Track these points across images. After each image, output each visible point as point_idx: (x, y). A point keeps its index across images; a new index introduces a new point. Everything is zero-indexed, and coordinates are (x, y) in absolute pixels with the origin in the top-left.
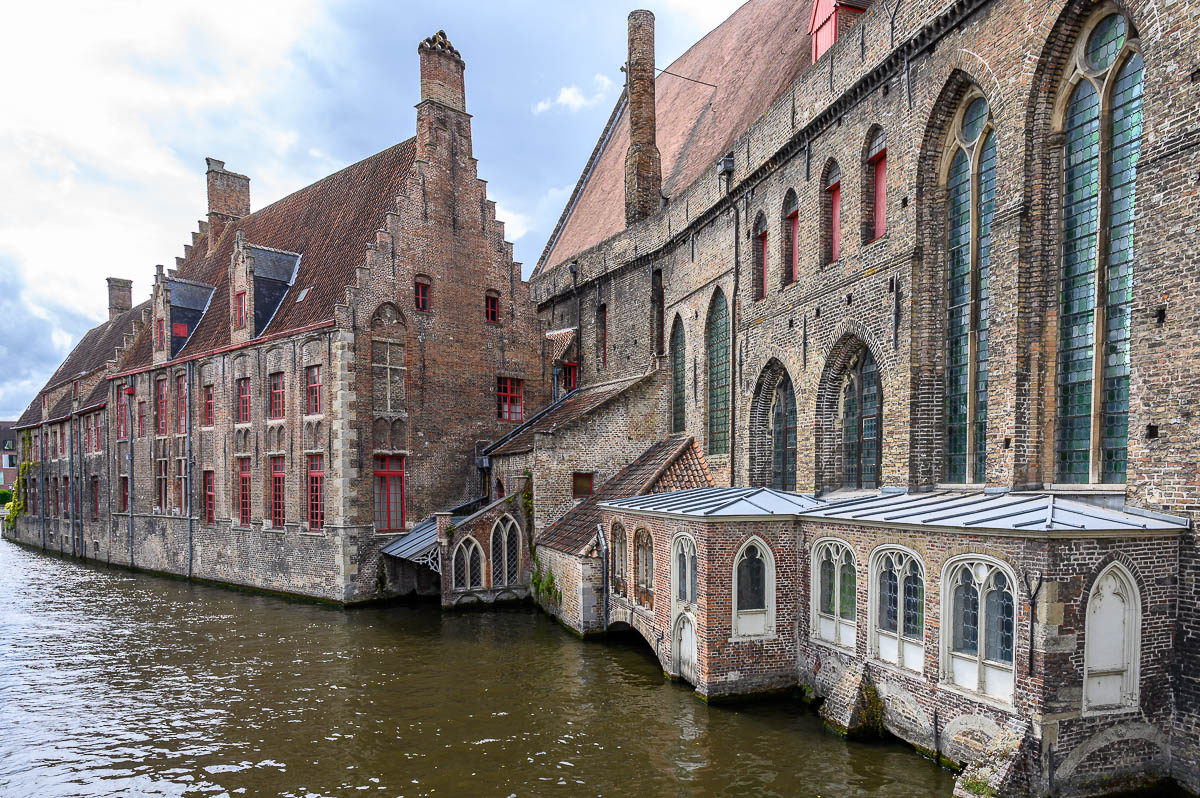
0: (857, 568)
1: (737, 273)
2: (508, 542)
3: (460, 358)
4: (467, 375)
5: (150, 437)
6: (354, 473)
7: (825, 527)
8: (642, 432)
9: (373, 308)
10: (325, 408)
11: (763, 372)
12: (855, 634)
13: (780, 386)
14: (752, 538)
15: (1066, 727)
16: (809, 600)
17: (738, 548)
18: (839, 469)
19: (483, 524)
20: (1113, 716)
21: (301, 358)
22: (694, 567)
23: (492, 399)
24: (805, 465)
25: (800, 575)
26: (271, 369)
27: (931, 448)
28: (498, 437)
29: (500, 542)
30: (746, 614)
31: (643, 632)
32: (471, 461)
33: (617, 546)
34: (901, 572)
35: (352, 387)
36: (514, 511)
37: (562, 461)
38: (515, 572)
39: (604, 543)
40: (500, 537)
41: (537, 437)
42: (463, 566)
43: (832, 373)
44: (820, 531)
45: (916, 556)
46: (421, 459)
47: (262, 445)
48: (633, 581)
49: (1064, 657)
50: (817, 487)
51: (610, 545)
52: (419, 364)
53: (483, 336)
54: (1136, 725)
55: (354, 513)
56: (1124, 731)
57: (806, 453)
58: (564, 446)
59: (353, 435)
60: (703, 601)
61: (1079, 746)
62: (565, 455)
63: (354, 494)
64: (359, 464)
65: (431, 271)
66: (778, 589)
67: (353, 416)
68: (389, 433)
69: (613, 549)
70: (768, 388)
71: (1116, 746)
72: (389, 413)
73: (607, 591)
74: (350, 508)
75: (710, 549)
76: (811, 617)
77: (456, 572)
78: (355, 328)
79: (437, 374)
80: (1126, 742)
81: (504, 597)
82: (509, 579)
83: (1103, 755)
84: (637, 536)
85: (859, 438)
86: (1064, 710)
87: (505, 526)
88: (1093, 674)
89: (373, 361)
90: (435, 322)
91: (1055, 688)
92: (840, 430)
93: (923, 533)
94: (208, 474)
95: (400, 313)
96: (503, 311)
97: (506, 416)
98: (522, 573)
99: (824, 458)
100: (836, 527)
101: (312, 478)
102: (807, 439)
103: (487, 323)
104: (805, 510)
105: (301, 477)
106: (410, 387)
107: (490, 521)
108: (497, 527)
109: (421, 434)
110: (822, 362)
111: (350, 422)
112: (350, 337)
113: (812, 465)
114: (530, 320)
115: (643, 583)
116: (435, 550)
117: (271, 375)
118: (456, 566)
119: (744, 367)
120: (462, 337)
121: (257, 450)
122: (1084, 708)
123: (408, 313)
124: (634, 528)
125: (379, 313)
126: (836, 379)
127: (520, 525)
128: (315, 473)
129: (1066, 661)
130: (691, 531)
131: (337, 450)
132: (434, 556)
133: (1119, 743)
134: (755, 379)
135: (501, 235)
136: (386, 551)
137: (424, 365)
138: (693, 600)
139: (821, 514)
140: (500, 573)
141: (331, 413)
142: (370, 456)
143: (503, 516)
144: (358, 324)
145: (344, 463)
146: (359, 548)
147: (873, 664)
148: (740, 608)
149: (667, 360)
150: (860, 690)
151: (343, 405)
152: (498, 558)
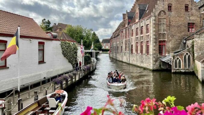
2: (188, 59)
3: (179, 20)
4: (180, 23)
5: (125, 39)
6: (154, 44)
9: (159, 12)
10: (150, 32)
21: (146, 23)
23: (187, 28)
28: (188, 36)
29: (186, 59)
32: (181, 41)
35: (154, 28)
36: (189, 52)
41: (195, 35)
42: (177, 63)
46: (169, 41)
52: (169, 22)
53: (184, 14)
55: (154, 52)
58: (202, 37)
59: (154, 37)
63: (154, 48)
64: (156, 43)
65: (172, 3)
67: (154, 33)
68: (162, 36)
72: (162, 32)
77: (175, 65)
78: (155, 16)
79: (173, 23)
82: (188, 67)
89: (159, 22)
90: (173, 13)
94: (132, 45)
95: (165, 12)
96: (190, 8)
97: (190, 31)
98: (192, 66)
103: (185, 12)
105: (146, 45)
106: (167, 27)
108: (185, 55)
109: (169, 36)
112: (154, 18)
114: (196, 10)
117: (141, 27)
118: (175, 63)
120: (179, 15)
121: (139, 41)
123: (166, 12)
127: (191, 55)
128: (148, 44)
131: (151, 40)
132: (170, 61)
136: (161, 60)
137: (170, 22)
140: (185, 65)
141: (150, 33)
142: (158, 41)
143: (186, 53)
144: (156, 15)
145: (152, 42)
146: (155, 59)
151: (152, 31)
152: (185, 62)
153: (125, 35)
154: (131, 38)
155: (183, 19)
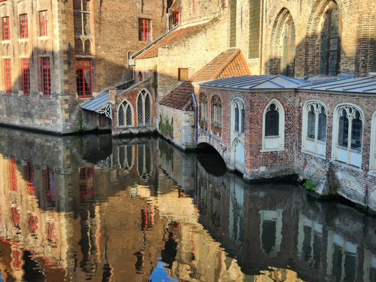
0: (327, 115)
2: (145, 103)
3: (119, 8)
4: (123, 17)
6: (66, 67)
7: (311, 95)
8: (213, 47)
11: (278, 15)
12: (326, 148)
13: (287, 22)
14: (273, 100)
16: (301, 131)
17: (266, 105)
18: (317, 65)
19: (133, 94)
21: (36, 7)
22: (243, 115)
23: (136, 29)
24: (299, 64)
25: (296, 119)
26: (20, 12)
27: (367, 54)
28: (139, 50)
29: (141, 103)
30: (269, 138)
31: (216, 147)
33: (202, 105)
34: (351, 117)
35: (63, 22)
36: (148, 87)
37: (172, 62)
38: (149, 118)
39: (195, 103)
40: (141, 100)
41: (160, 49)
42: (123, 115)
43: (315, 15)
44: (308, 97)
45: (359, 108)
47: (16, 52)
48: (211, 122)
50: (305, 75)
51: (198, 105)
52: (98, 11)
55: (66, 87)
57: (300, 57)
58: (173, 54)
60: (247, 131)
62: (174, 59)
63: (66, 78)
66: (286, 126)
67: (65, 37)
69: (200, 106)
70: (281, 24)
72: (83, 36)
73: (197, 127)
74: (64, 85)
75: (252, 106)
76: (302, 140)
77: (119, 118)
79: (108, 16)
81: (143, 131)
82: (146, 121)
84: (213, 99)
85: (328, 49)
87: (143, 95)
89: (74, 8)
92: (318, 45)
93: (363, 97)
97: (144, 38)
98: (152, 118)
99: (310, 60)
100: (317, 94)
101: (44, 70)
102: (301, 50)
104: (300, 86)
105: (38, 69)
107: (136, 92)
108: (140, 95)
109: (99, 47)
110: (310, 9)
111: (64, 40)
113: (303, 64)
115: (216, 123)
116: (108, 107)
117: (20, 15)
118: (119, 115)
119: (268, 13)
121: (14, 55)
124: (212, 95)
126: (317, 18)
127: (151, 94)
128: (45, 67)
130: (242, 96)
131: (57, 55)
132: (108, 110)
134: (273, 19)
136: (83, 107)
137: (101, 12)
138: (243, 131)
139: (309, 88)
140: (141, 118)
141: (53, 35)
142: (74, 59)
143: (142, 90)
145: (61, 62)
146: (69, 106)
147: (334, 163)
148: (265, 136)
149: (227, 9)
150: (328, 176)
151: (59, 31)
152: (140, 111)
155: (128, 8)
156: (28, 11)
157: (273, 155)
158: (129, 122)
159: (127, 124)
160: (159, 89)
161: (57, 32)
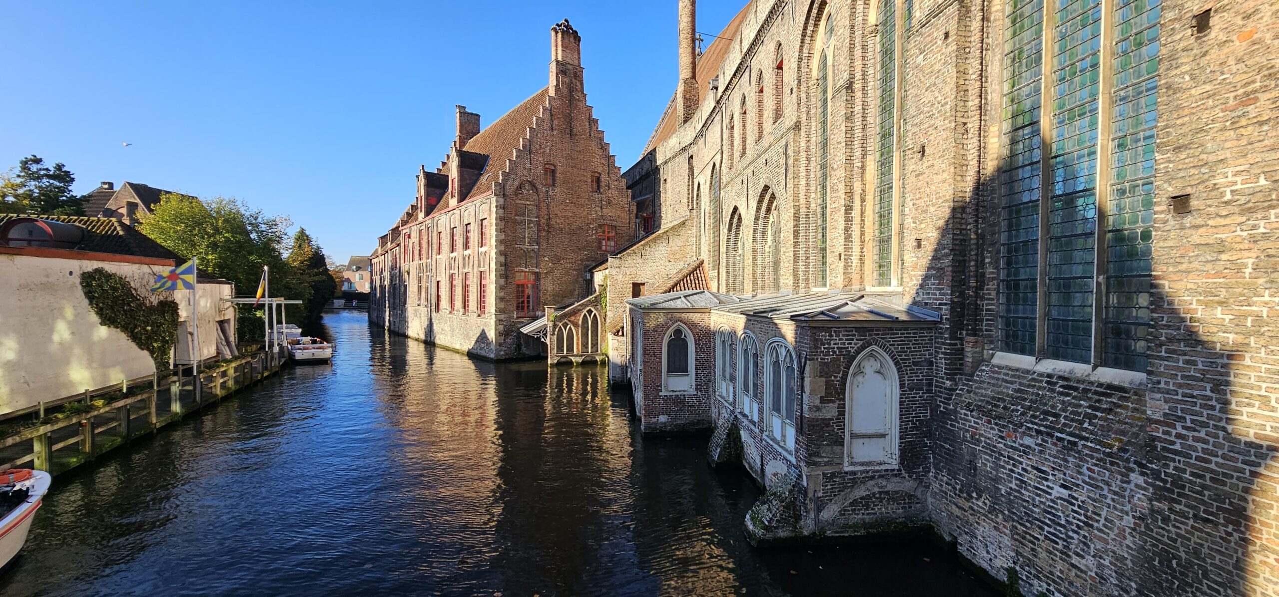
0: (733, 346)
1: (722, 153)
2: (592, 325)
3: (573, 213)
4: (578, 223)
5: (417, 262)
6: (502, 281)
7: (721, 317)
8: (677, 257)
9: (516, 183)
10: (488, 243)
11: (732, 215)
12: (732, 394)
14: (676, 323)
15: (829, 478)
16: (716, 368)
17: (667, 330)
19: (576, 314)
20: (874, 471)
21: (478, 214)
24: (748, 276)
25: (711, 350)
26: (466, 222)
27: (808, 262)
28: (598, 261)
29: (586, 325)
30: (673, 375)
34: (751, 350)
35: (502, 230)
36: (595, 306)
37: (625, 275)
38: (597, 344)
40: (587, 321)
41: (609, 260)
42: (562, 339)
44: (719, 320)
45: (755, 338)
46: (546, 273)
47: (461, 266)
49: (826, 422)
52: (546, 217)
53: (589, 199)
54: (897, 479)
55: (502, 306)
56: (884, 483)
57: (748, 268)
58: (626, 265)
59: (502, 259)
60: (642, 366)
61: (842, 493)
62: (627, 271)
63: (502, 294)
64: (505, 276)
65: (556, 161)
66: (696, 360)
67: (502, 248)
68: (526, 258)
71: (877, 496)
72: (527, 246)
74: (499, 303)
76: (717, 380)
77: (557, 343)
78: (504, 195)
79: (557, 222)
80: (887, 493)
81: (589, 359)
82: (592, 349)
83: (865, 502)
86: (826, 464)
87: (589, 315)
88: (854, 436)
89: (516, 215)
90: (557, 192)
91: (819, 447)
92: (769, 252)
94: (438, 282)
95: (535, 186)
96: (603, 184)
97: (604, 248)
98: (601, 345)
99: (758, 271)
100: (725, 317)
101: (481, 285)
103: (592, 192)
105: (476, 284)
106: (539, 230)
107: (580, 311)
108: (585, 315)
109: (546, 259)
111: (501, 251)
112: (502, 201)
113: (750, 276)
114: (620, 190)
116: (544, 329)
117: (466, 225)
118: (558, 339)
119: (724, 213)
120: (574, 201)
121: (459, 269)
122: (846, 464)
123: (539, 186)
125: (520, 187)
127: (599, 315)
128: (482, 282)
129: (828, 425)
130: (640, 318)
131: (491, 268)
132: (544, 332)
133: (880, 493)
134: (728, 219)
135: (602, 139)
136: (521, 329)
137: (549, 218)
140: (586, 344)
141: (491, 246)
143: (588, 308)
144: (507, 193)
145: (495, 276)
146: (505, 327)
147: (739, 416)
148: (668, 372)
149: (695, 211)
150: (728, 435)
151: (496, 241)
152: (585, 335)
153: (417, 248)
154: (434, 259)
155: (585, 213)
156: (472, 221)
157: (679, 401)
158: (570, 348)
159: (567, 350)
160: (608, 308)
161: (493, 243)
